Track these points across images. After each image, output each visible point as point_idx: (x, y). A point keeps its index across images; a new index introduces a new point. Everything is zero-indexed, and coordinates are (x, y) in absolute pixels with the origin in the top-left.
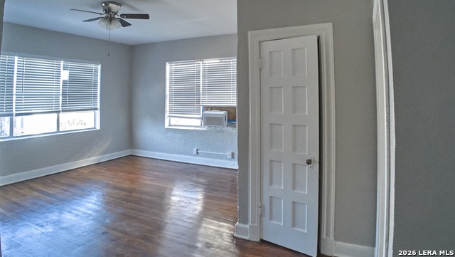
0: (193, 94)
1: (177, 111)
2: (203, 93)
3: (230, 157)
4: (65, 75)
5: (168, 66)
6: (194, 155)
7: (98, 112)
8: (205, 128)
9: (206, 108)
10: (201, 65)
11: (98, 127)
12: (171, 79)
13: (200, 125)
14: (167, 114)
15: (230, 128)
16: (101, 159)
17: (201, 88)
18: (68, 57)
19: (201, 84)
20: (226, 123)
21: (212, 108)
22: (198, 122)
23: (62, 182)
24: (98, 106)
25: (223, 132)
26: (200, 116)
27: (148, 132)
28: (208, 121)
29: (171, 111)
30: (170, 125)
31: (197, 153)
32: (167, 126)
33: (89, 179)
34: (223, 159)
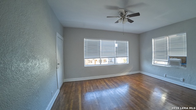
0: (164, 51)
1: (157, 58)
2: (169, 51)
3: (182, 81)
4: (116, 45)
5: (153, 40)
6: (164, 77)
7: (128, 57)
8: (170, 66)
9: (170, 57)
10: (168, 38)
11: (128, 63)
12: (154, 45)
13: (167, 64)
14: (153, 59)
15: (183, 67)
16: (129, 73)
17: (168, 48)
18: (117, 39)
19: (168, 46)
20: (180, 64)
21: (173, 57)
22: (167, 63)
23: (114, 81)
24: (128, 56)
25: (179, 68)
26: (167, 60)
27: (146, 66)
28: (171, 63)
29: (155, 58)
30: (154, 64)
31: (166, 76)
32: (153, 64)
33: (122, 81)
34: (178, 81)
